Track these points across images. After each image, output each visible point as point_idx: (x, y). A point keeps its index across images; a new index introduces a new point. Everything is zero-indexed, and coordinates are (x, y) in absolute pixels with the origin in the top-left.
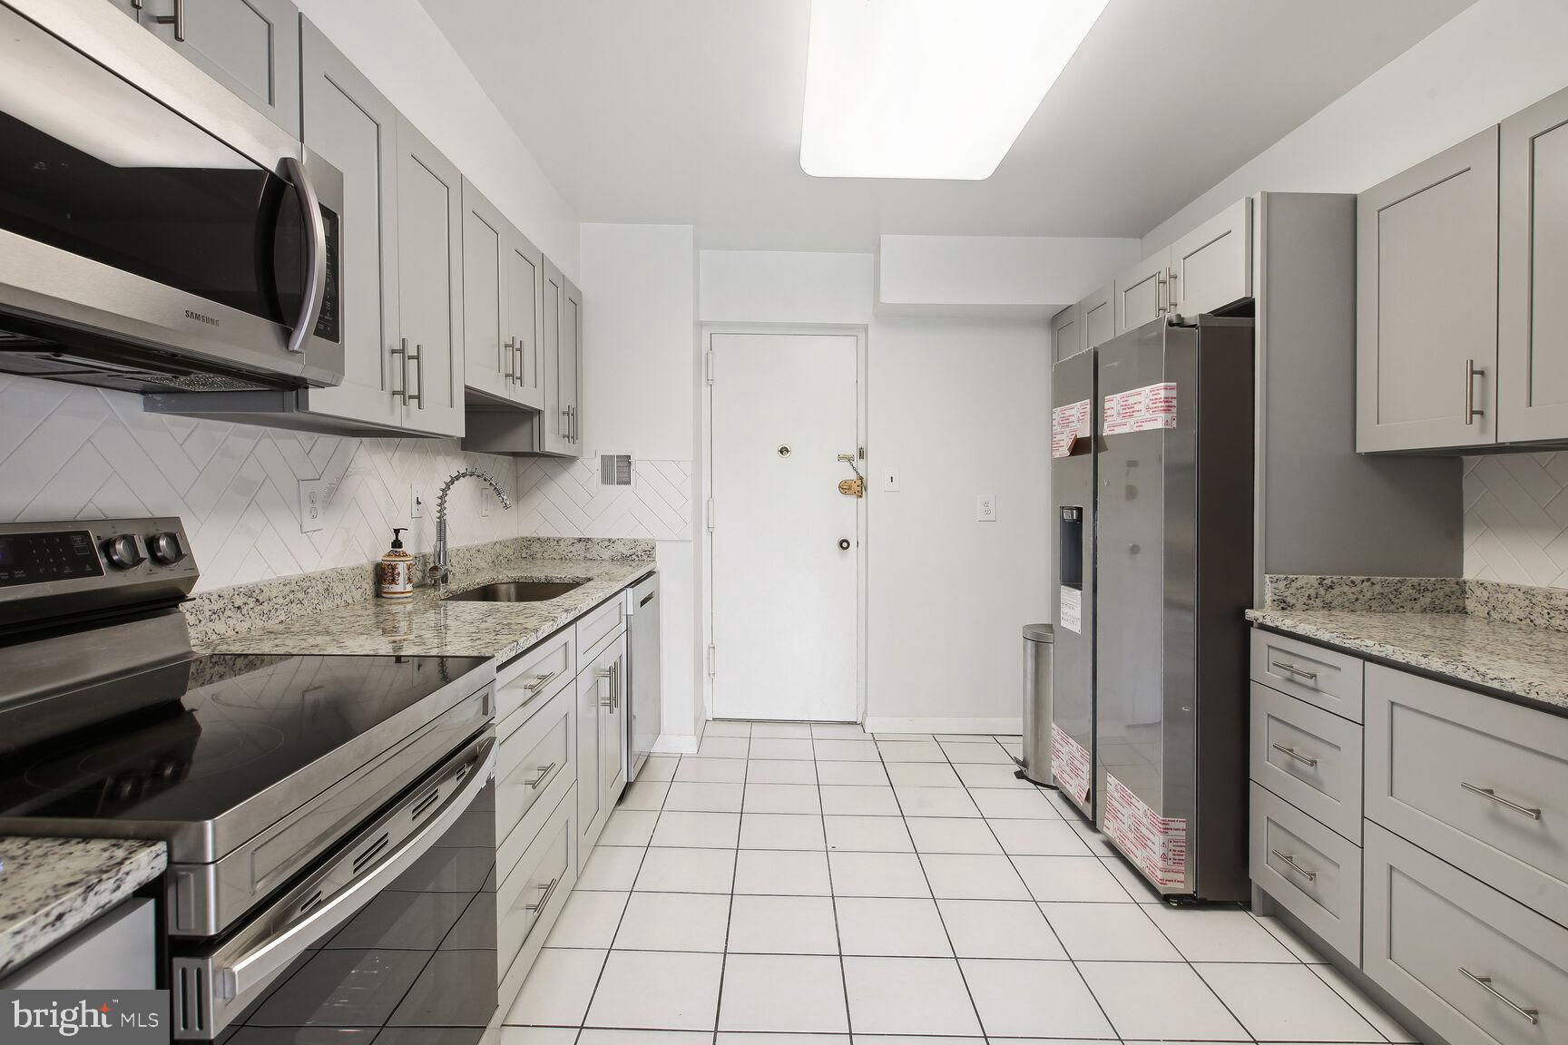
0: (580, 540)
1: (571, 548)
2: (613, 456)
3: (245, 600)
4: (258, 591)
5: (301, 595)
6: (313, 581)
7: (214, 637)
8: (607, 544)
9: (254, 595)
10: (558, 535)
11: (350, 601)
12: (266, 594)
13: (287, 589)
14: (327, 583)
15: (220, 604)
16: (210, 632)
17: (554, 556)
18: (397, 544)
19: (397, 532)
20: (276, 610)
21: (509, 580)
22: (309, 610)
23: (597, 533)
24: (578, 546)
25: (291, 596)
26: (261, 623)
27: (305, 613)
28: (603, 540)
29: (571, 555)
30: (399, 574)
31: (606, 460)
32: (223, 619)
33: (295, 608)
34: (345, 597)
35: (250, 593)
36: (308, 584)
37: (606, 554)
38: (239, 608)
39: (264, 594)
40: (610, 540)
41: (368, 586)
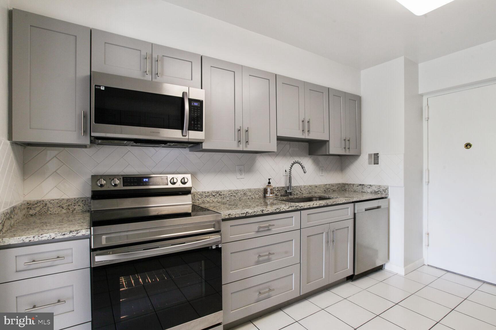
0: (360, 185)
1: (357, 188)
2: (372, 154)
3: (216, 194)
4: (220, 192)
5: (235, 195)
6: (240, 191)
7: (206, 201)
8: (369, 186)
9: (219, 193)
10: (354, 183)
11: (254, 197)
12: (223, 193)
13: (230, 193)
14: (244, 192)
15: (208, 194)
16: (205, 200)
17: (352, 190)
18: (269, 183)
19: (269, 179)
20: (226, 197)
21: (318, 196)
22: (238, 198)
23: (366, 182)
24: (360, 187)
25: (231, 194)
26: (221, 200)
27: (236, 199)
28: (368, 185)
29: (357, 190)
30: (268, 191)
31: (370, 155)
32: (209, 198)
33: (232, 197)
34: (251, 196)
35: (217, 192)
36: (237, 192)
37: (369, 190)
38: (214, 196)
39: (222, 193)
40: (370, 185)
41: (261, 194)
